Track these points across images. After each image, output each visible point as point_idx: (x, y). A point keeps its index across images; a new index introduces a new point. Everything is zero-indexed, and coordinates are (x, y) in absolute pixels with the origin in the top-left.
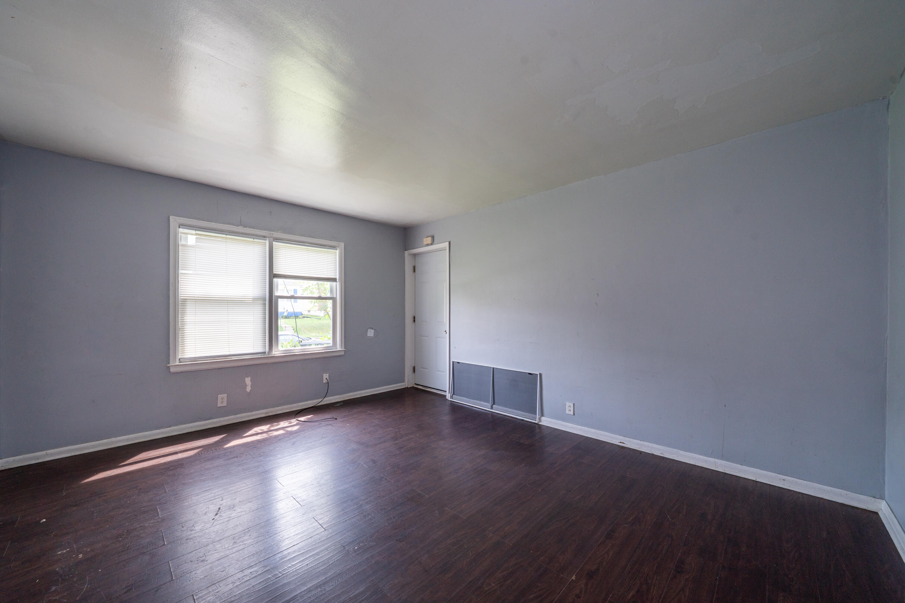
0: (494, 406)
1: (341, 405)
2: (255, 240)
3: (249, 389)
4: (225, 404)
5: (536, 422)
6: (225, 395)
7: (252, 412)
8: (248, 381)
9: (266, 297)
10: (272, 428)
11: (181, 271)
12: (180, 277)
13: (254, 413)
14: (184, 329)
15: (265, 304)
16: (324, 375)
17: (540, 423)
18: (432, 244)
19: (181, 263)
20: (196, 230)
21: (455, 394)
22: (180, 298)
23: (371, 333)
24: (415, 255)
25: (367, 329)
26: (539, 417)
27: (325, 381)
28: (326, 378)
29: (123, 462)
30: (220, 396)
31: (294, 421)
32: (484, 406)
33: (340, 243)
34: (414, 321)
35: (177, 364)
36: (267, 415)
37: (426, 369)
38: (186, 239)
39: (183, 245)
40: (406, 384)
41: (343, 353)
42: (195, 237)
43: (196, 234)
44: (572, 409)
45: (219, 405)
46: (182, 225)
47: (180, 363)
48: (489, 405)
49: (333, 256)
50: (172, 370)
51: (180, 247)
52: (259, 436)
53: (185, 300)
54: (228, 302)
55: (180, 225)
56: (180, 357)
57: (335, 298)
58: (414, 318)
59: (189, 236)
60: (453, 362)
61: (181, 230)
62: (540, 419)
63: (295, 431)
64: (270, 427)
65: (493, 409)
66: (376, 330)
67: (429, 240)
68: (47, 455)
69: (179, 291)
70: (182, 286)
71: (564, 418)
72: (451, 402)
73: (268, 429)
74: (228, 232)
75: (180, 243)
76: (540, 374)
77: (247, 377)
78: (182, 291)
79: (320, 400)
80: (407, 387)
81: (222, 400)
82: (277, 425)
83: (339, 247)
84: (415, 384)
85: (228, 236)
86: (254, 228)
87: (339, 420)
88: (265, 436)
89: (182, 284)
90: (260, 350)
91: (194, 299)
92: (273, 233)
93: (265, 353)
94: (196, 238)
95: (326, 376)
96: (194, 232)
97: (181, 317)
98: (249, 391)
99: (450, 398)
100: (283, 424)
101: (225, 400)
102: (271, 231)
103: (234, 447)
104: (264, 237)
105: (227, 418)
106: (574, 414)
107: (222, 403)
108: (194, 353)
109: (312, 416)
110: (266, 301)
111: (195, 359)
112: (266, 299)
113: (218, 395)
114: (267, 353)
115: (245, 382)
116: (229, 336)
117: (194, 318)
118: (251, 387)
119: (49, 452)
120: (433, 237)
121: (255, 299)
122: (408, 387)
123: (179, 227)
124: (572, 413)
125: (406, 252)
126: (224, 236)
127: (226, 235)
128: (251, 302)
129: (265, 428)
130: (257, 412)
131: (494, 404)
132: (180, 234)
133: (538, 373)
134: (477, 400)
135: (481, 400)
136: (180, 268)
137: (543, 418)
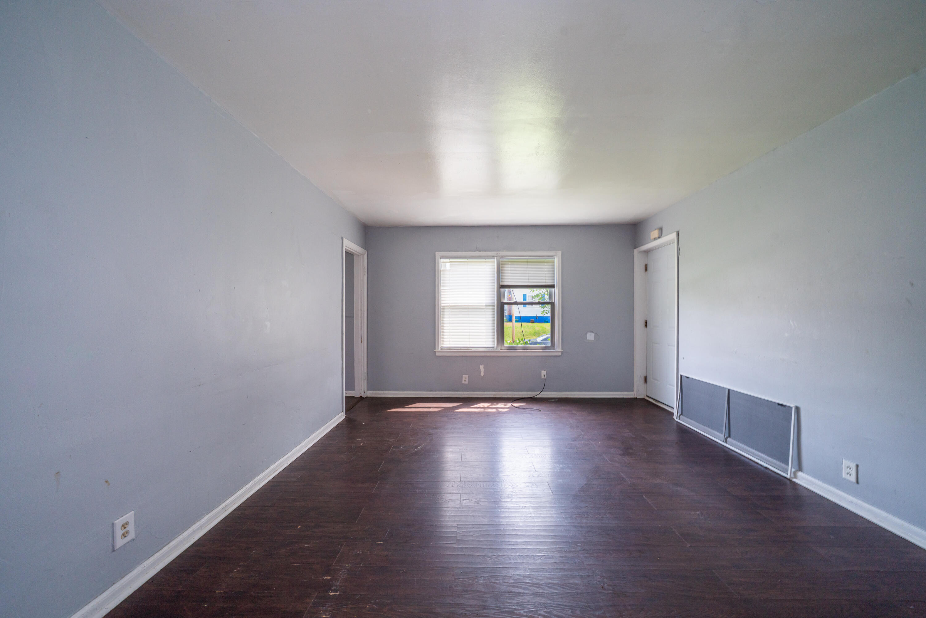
0: (729, 439)
1: (555, 401)
2: (487, 260)
3: (482, 374)
4: (467, 383)
5: (788, 476)
6: (467, 376)
7: (484, 392)
8: (482, 367)
9: (494, 304)
10: (491, 407)
11: (442, 288)
12: (441, 292)
13: (486, 393)
14: (443, 327)
15: (494, 309)
16: (542, 371)
17: (794, 480)
18: (659, 237)
19: (442, 281)
20: (450, 259)
21: (683, 414)
22: (441, 306)
23: (591, 337)
24: (647, 252)
25: (587, 333)
26: (793, 470)
27: (543, 377)
28: (544, 375)
29: (407, 406)
30: (464, 376)
31: (509, 405)
32: (717, 437)
33: (557, 252)
34: (646, 326)
35: (440, 350)
36: (495, 397)
37: (658, 380)
38: (446, 266)
39: (443, 271)
40: (635, 394)
41: (560, 354)
42: (449, 264)
43: (450, 262)
44: (854, 473)
45: (463, 382)
46: (442, 257)
47: (441, 349)
48: (722, 436)
49: (550, 265)
50: (437, 354)
51: (441, 272)
52: (479, 409)
53: (444, 307)
54: (469, 308)
55: (441, 257)
56: (441, 346)
57: (553, 303)
58: (646, 322)
59: (447, 263)
60: (681, 376)
61: (442, 260)
62: (795, 474)
63: (503, 412)
64: (490, 405)
65: (728, 442)
66: (596, 333)
67: (655, 234)
68: (383, 394)
69: (441, 301)
70: (442, 298)
71: (840, 484)
72: (677, 423)
73: (488, 406)
74: (470, 257)
75: (441, 269)
76: (798, 409)
77: (481, 365)
78: (442, 301)
79: (538, 393)
80: (635, 397)
81: (465, 379)
82: (495, 405)
83: (556, 256)
84: (647, 396)
85: (469, 260)
86: (486, 251)
87: (542, 412)
88: (482, 410)
89: (442, 297)
90: (491, 345)
91: (449, 307)
92: (499, 252)
93: (493, 347)
94: (451, 264)
95: (544, 373)
96: (448, 260)
97: (442, 319)
98: (482, 376)
99: (677, 418)
100: (500, 405)
101: (467, 380)
102: (498, 251)
103: (460, 412)
104: (493, 257)
105: (468, 392)
106: (857, 482)
107: (465, 381)
108: (449, 344)
109: (525, 404)
110: (494, 307)
111: (449, 348)
112: (494, 305)
113: (462, 375)
114: (495, 347)
115: (480, 368)
116: (470, 333)
117: (449, 320)
118: (484, 373)
119: (385, 392)
120: (661, 229)
121: (487, 306)
122: (638, 398)
123: (441, 259)
124: (853, 478)
125: (635, 251)
126: (466, 260)
127: (468, 259)
128: (484, 308)
129: (486, 405)
130: (488, 393)
131: (729, 436)
132: (441, 263)
133: (793, 406)
134: (708, 427)
135: (712, 428)
136: (441, 286)
137: (800, 474)
